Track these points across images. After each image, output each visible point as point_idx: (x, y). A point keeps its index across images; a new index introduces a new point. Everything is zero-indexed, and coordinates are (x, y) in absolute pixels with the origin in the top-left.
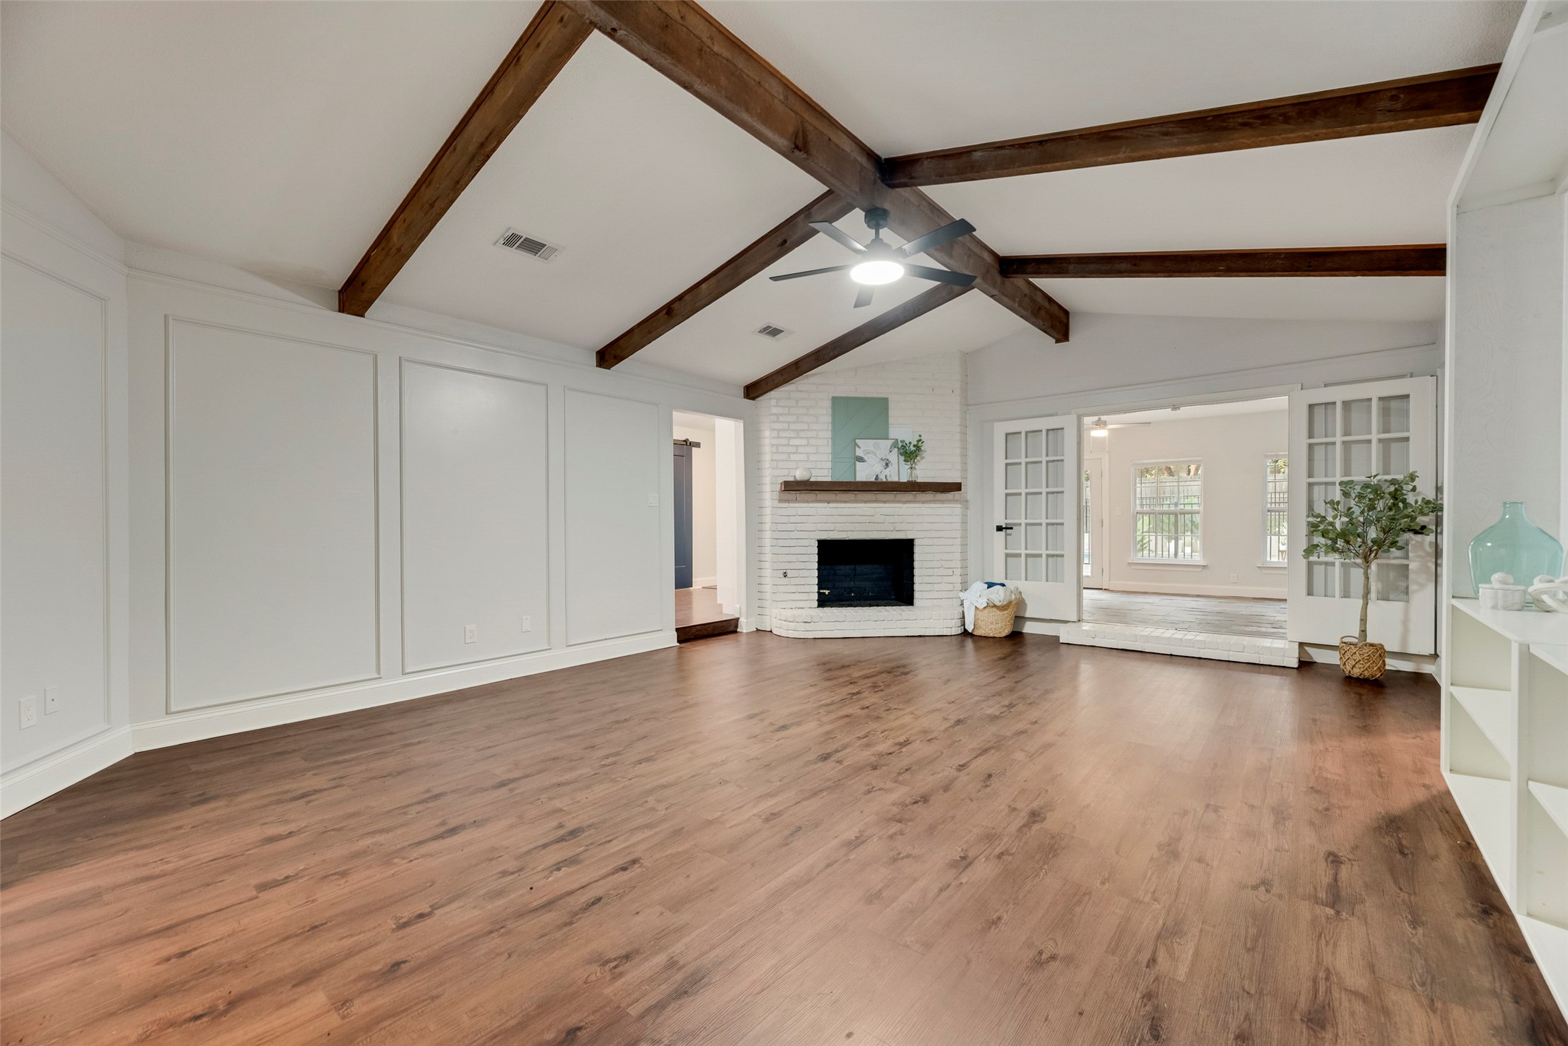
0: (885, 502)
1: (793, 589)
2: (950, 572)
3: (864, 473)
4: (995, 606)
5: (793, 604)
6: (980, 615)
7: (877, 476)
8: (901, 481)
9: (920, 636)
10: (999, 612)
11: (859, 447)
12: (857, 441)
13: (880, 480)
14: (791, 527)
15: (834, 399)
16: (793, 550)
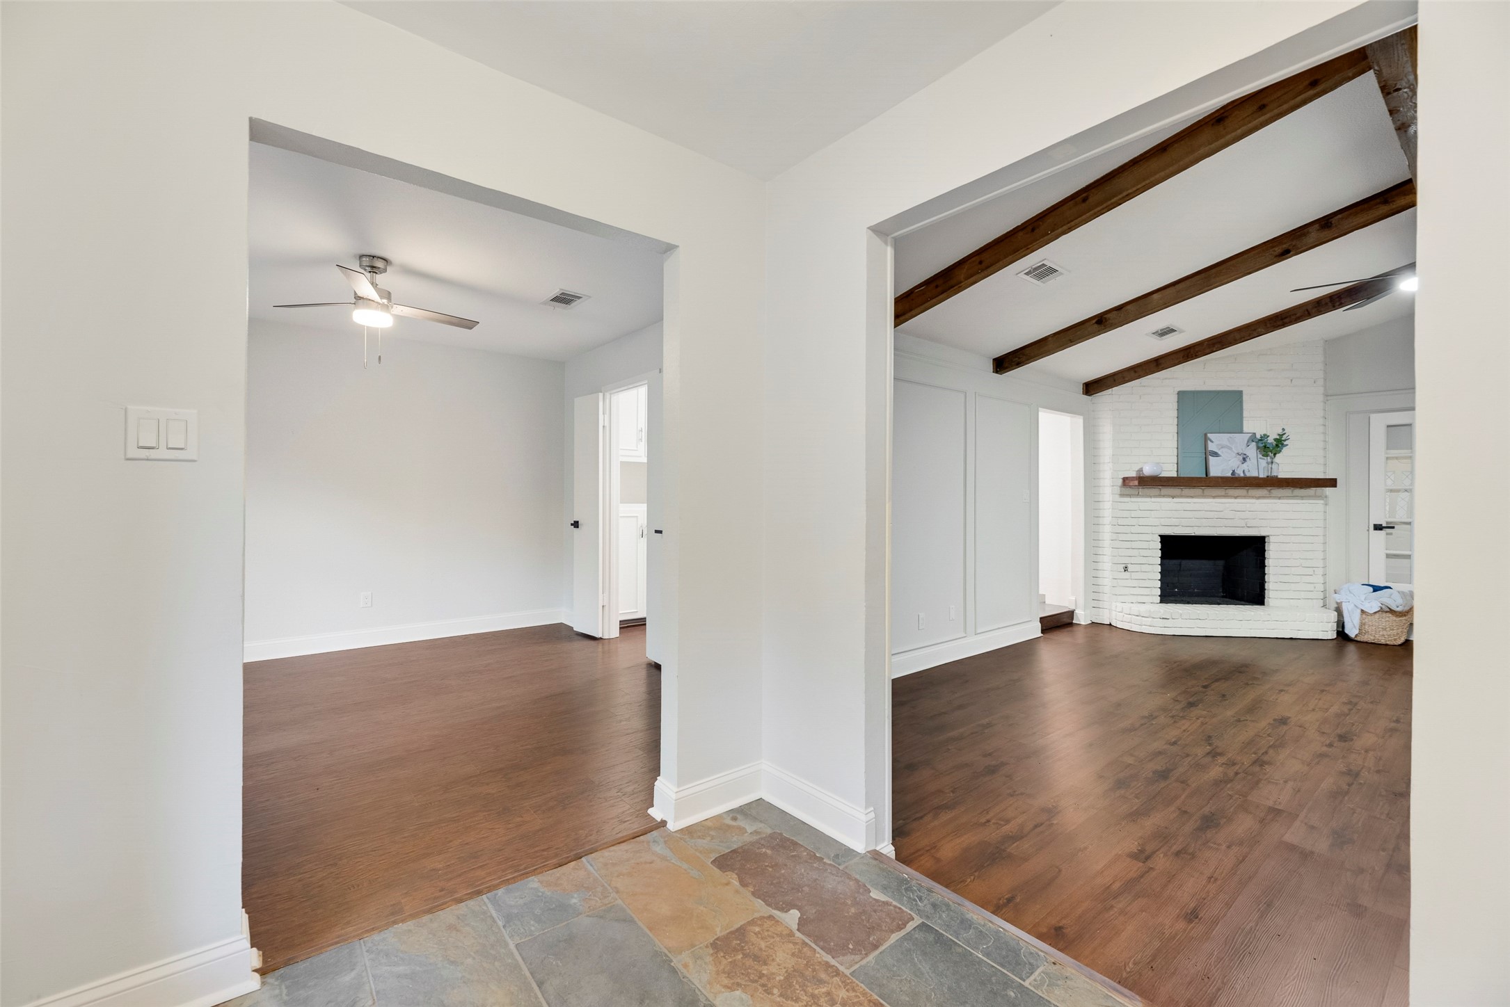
0: (1236, 498)
1: (1135, 583)
2: (1310, 571)
3: (1218, 468)
4: (1391, 611)
5: (1134, 599)
6: (1367, 619)
7: (1234, 471)
8: (1260, 476)
9: (1291, 639)
10: (1394, 618)
11: (1212, 442)
12: (1209, 435)
13: (1237, 476)
14: (1133, 522)
15: (1181, 394)
16: (1135, 545)
